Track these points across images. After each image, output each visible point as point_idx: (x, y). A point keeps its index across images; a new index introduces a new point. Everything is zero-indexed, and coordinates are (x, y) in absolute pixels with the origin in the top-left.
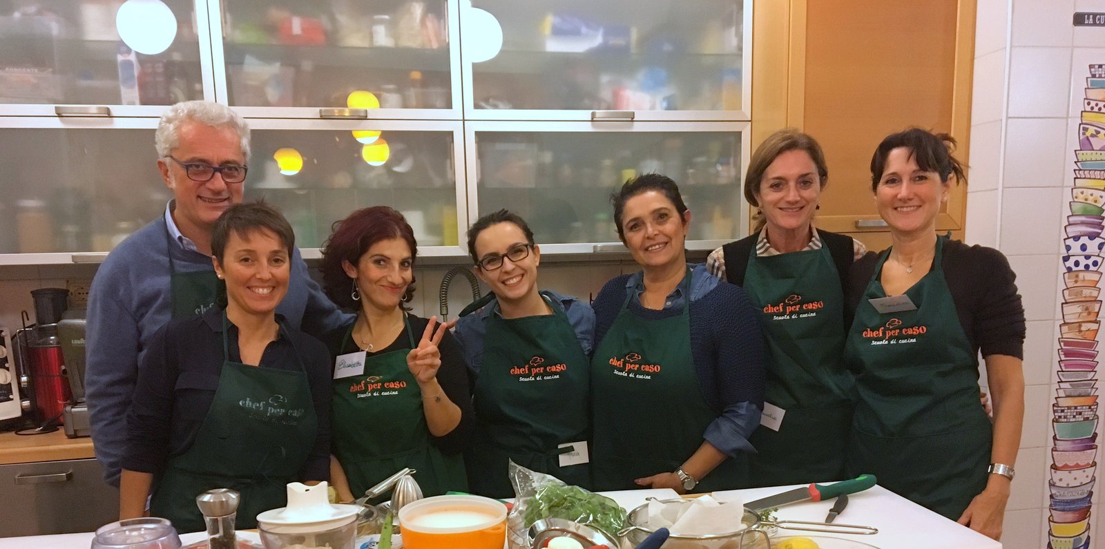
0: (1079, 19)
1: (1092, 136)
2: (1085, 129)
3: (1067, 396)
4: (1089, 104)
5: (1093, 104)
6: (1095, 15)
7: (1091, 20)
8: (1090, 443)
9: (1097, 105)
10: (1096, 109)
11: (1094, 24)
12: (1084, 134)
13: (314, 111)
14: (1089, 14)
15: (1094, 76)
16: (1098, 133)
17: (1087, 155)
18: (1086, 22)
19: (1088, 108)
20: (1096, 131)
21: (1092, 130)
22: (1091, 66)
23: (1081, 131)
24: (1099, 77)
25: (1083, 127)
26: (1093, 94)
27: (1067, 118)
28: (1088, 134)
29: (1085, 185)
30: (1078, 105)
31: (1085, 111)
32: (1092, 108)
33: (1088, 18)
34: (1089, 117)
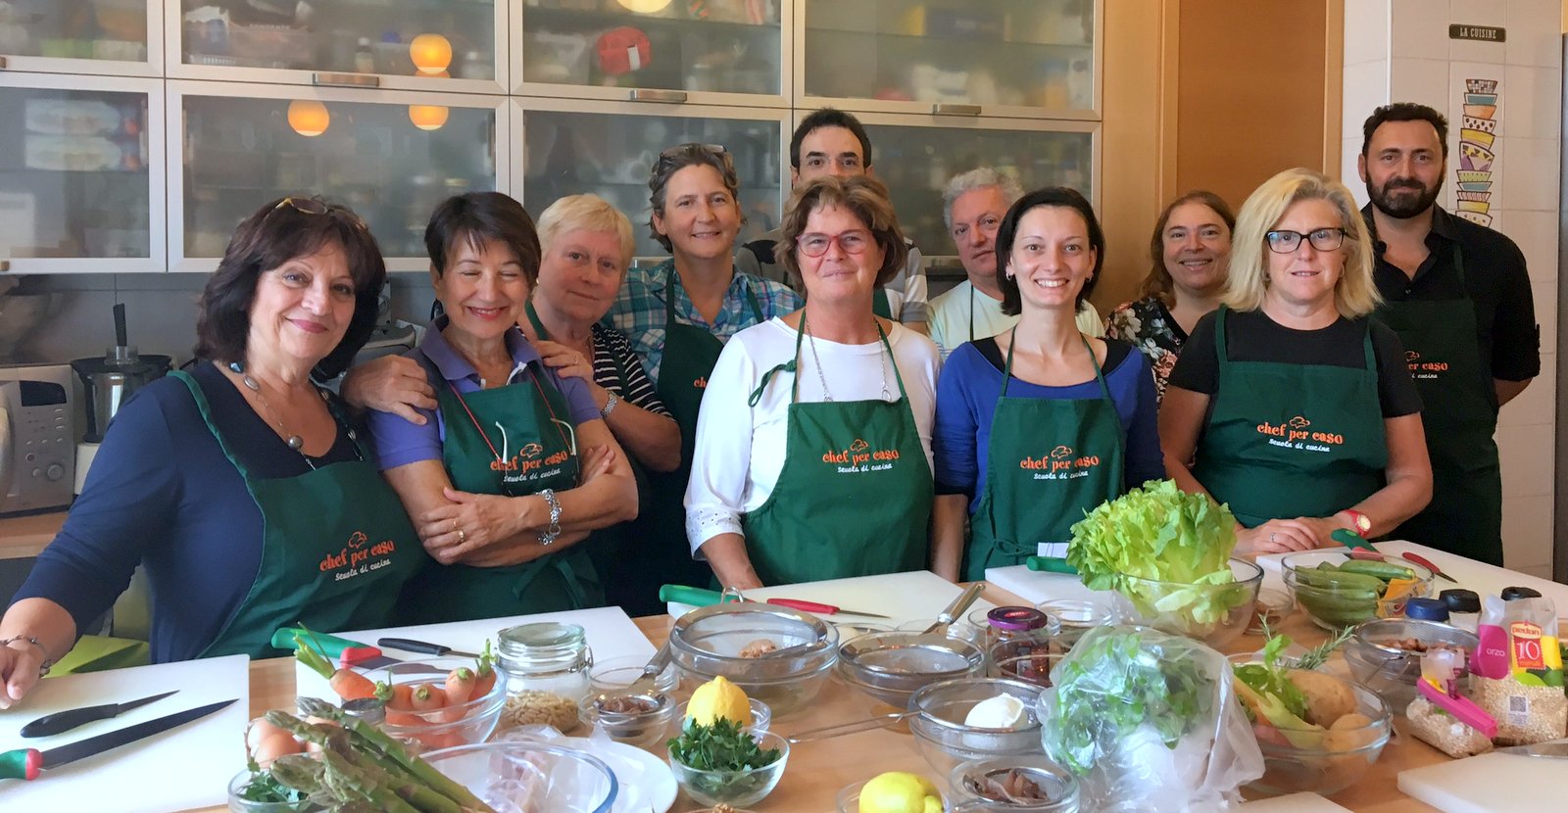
0: (1455, 32)
1: (1472, 154)
2: (1466, 148)
4: (1468, 121)
5: (1472, 121)
6: (1469, 28)
7: (1466, 32)
9: (1475, 122)
10: (1474, 127)
11: (1470, 37)
12: (1464, 152)
13: (625, 93)
14: (1464, 27)
15: (1471, 92)
16: (1478, 152)
17: (1468, 175)
18: (1462, 35)
19: (1467, 126)
20: (1476, 150)
21: (1471, 149)
22: (1468, 81)
23: (1462, 150)
24: (1477, 93)
25: (1464, 145)
26: (1475, 111)
28: (1469, 153)
29: (1467, 208)
31: (1465, 129)
32: (1471, 126)
33: (1463, 31)
34: (1469, 135)
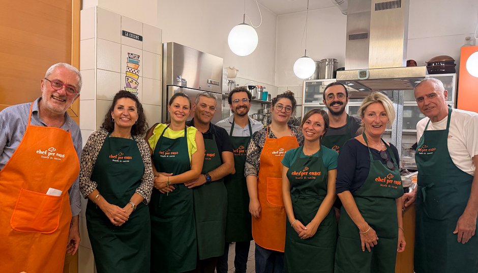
0: (124, 33)
1: (130, 82)
4: (128, 69)
5: (130, 69)
6: (129, 33)
7: (128, 35)
10: (131, 71)
11: (129, 37)
12: (127, 81)
14: (127, 32)
15: (130, 57)
16: (133, 81)
18: (126, 35)
19: (128, 71)
21: (130, 80)
22: (129, 54)
24: (132, 59)
25: (127, 78)
26: (130, 65)
27: (121, 73)
30: (124, 69)
34: (129, 74)
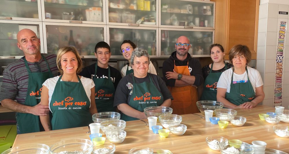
0: (280, 13)
3: (277, 88)
4: (281, 29)
8: (280, 98)
20: (282, 35)
22: (281, 22)
23: (279, 35)
27: (277, 32)
29: (280, 45)
34: (281, 32)
